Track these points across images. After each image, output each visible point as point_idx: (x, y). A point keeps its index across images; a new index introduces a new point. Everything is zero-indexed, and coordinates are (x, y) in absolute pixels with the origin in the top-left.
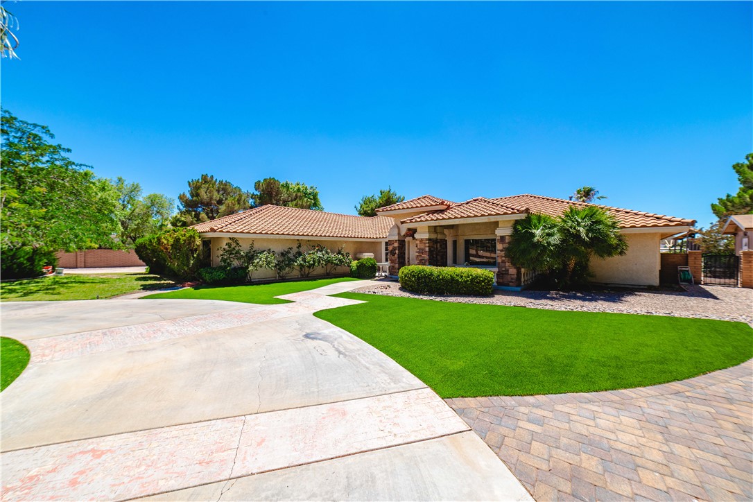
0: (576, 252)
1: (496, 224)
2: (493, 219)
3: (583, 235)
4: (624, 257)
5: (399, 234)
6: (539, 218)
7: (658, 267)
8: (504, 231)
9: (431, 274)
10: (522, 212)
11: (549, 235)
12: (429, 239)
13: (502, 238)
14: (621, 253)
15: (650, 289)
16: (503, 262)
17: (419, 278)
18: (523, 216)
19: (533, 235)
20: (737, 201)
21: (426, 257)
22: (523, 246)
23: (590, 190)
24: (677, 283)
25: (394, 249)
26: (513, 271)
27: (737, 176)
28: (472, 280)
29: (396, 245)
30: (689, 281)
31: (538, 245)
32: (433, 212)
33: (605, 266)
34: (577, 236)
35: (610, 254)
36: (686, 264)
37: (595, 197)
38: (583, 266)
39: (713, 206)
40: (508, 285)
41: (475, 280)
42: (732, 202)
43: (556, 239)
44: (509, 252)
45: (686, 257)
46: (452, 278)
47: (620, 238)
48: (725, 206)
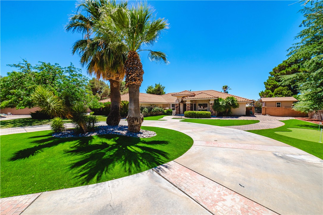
0: (229, 107)
1: (210, 100)
2: (209, 99)
3: (231, 103)
4: (238, 108)
5: (179, 102)
6: (221, 99)
7: (246, 111)
8: (212, 102)
9: (196, 113)
10: (217, 97)
11: (223, 103)
12: (190, 104)
13: (211, 104)
14: (238, 107)
15: (244, 116)
16: (211, 110)
17: (193, 114)
18: (217, 99)
19: (219, 103)
20: (264, 93)
21: (190, 109)
22: (217, 105)
23: (227, 86)
24: (249, 114)
25: (177, 106)
26: (214, 112)
27: (265, 86)
28: (206, 114)
29: (178, 105)
30: (252, 114)
31: (221, 106)
32: (191, 96)
33: (234, 111)
34: (229, 103)
35: (236, 108)
36: (251, 110)
37: (228, 89)
38: (230, 111)
39: (259, 93)
40: (213, 116)
41: (207, 114)
42: (263, 93)
43: (225, 104)
44: (213, 107)
45: (251, 108)
46: (201, 114)
47: (238, 104)
48: (262, 94)
